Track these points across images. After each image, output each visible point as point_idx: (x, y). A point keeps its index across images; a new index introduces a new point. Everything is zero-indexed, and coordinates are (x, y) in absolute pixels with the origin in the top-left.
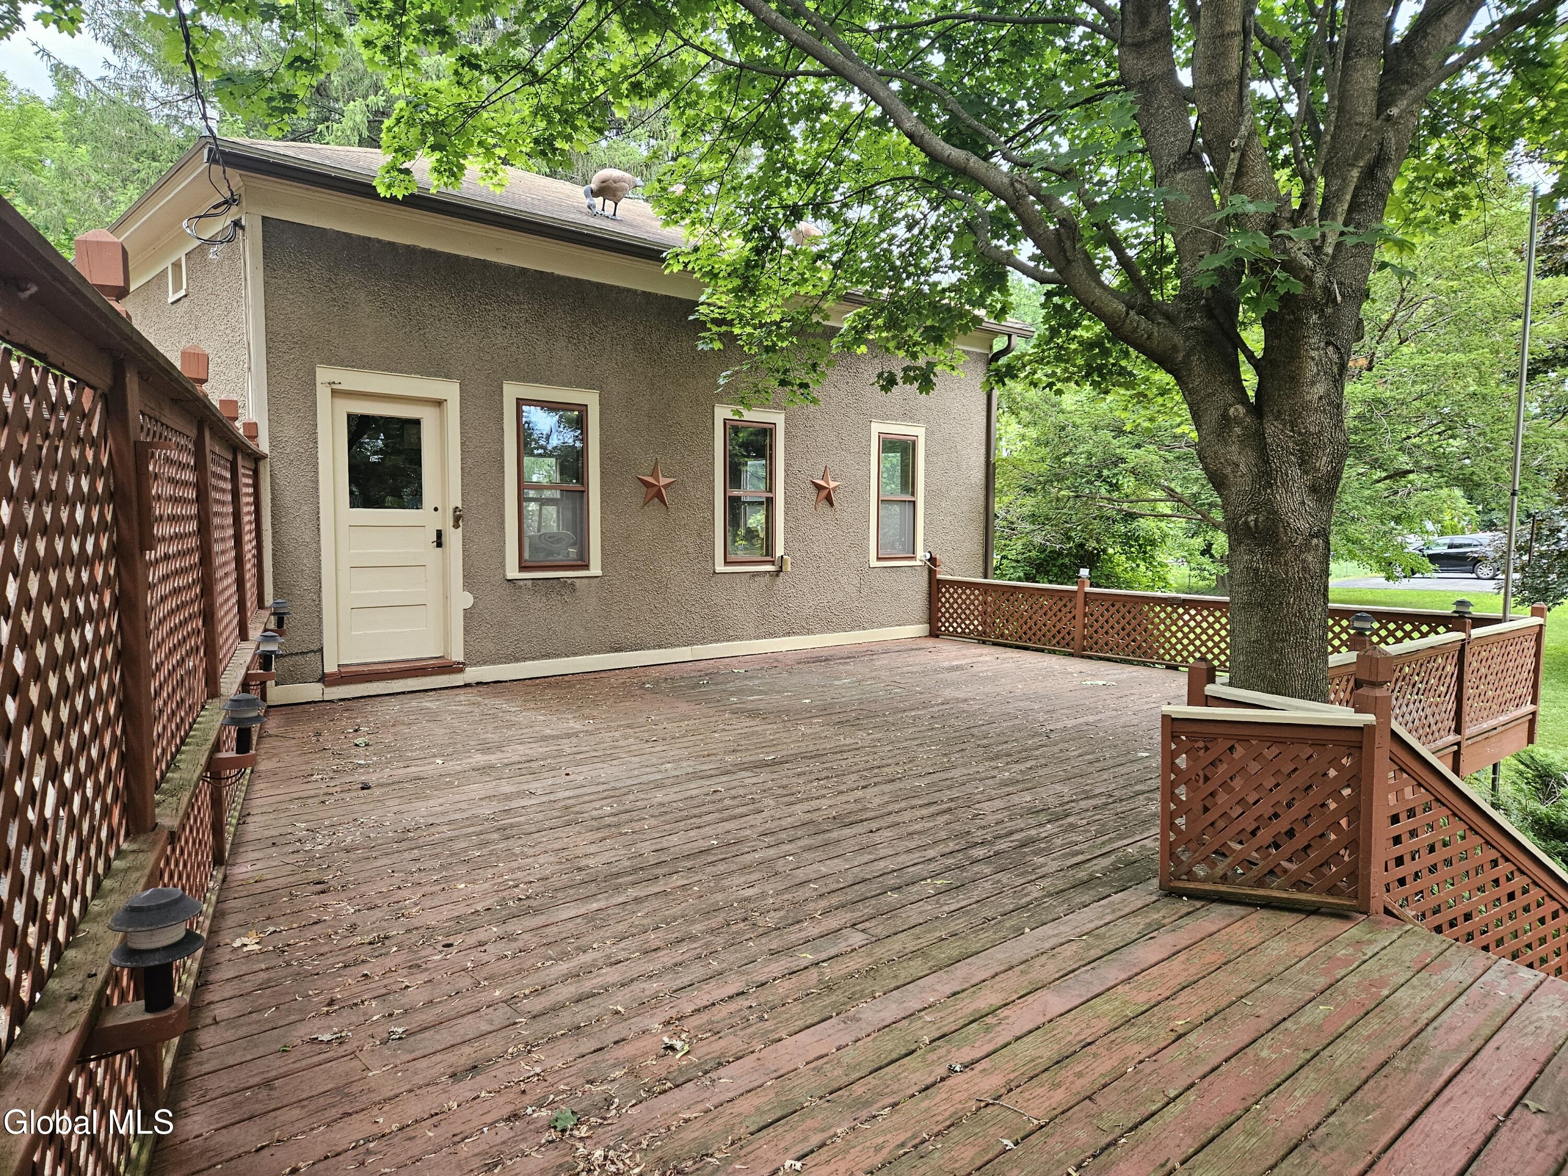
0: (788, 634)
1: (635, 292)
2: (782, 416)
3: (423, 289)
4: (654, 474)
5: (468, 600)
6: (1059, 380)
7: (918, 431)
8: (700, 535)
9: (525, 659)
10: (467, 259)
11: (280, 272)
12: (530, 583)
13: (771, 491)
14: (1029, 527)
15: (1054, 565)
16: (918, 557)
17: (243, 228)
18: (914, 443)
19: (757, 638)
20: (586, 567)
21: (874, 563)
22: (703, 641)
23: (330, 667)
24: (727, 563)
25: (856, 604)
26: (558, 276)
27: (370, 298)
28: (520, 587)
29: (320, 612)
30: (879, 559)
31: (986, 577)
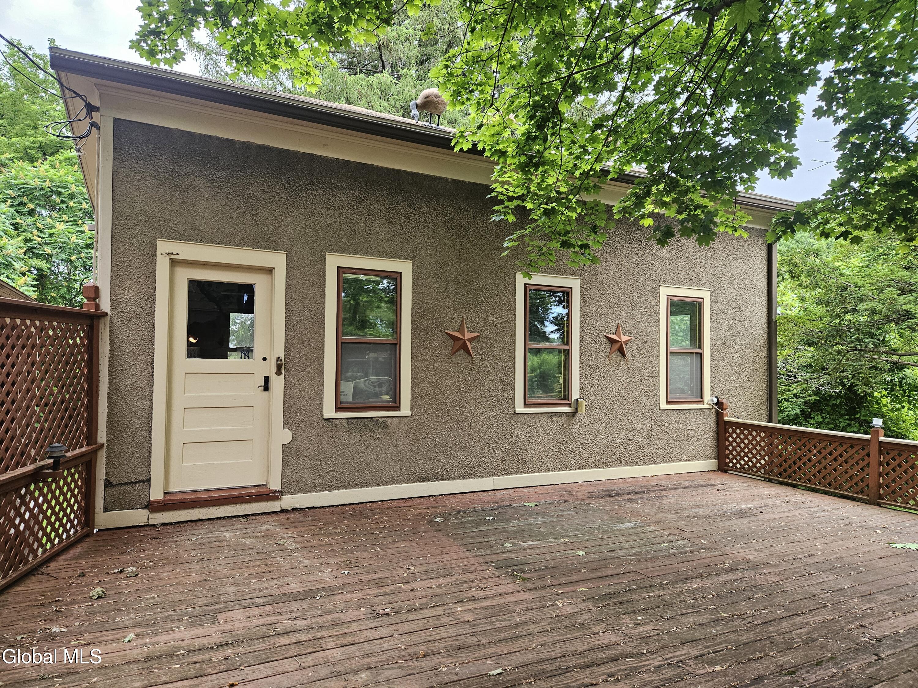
0: (584, 467)
1: (446, 180)
2: (578, 281)
3: (256, 177)
4: (461, 329)
5: (287, 436)
6: (856, 228)
7: (705, 295)
8: (502, 381)
9: (338, 488)
10: (297, 153)
11: (129, 163)
12: (345, 421)
13: (567, 344)
14: (807, 376)
15: (826, 405)
16: (706, 401)
17: (98, 128)
18: (700, 304)
19: (555, 470)
20: (398, 408)
21: (664, 406)
22: (505, 472)
23: (157, 494)
24: (526, 405)
25: (648, 441)
26: (378, 167)
27: (209, 184)
28: (336, 425)
29: (150, 447)
30: (668, 402)
31: (770, 421)
